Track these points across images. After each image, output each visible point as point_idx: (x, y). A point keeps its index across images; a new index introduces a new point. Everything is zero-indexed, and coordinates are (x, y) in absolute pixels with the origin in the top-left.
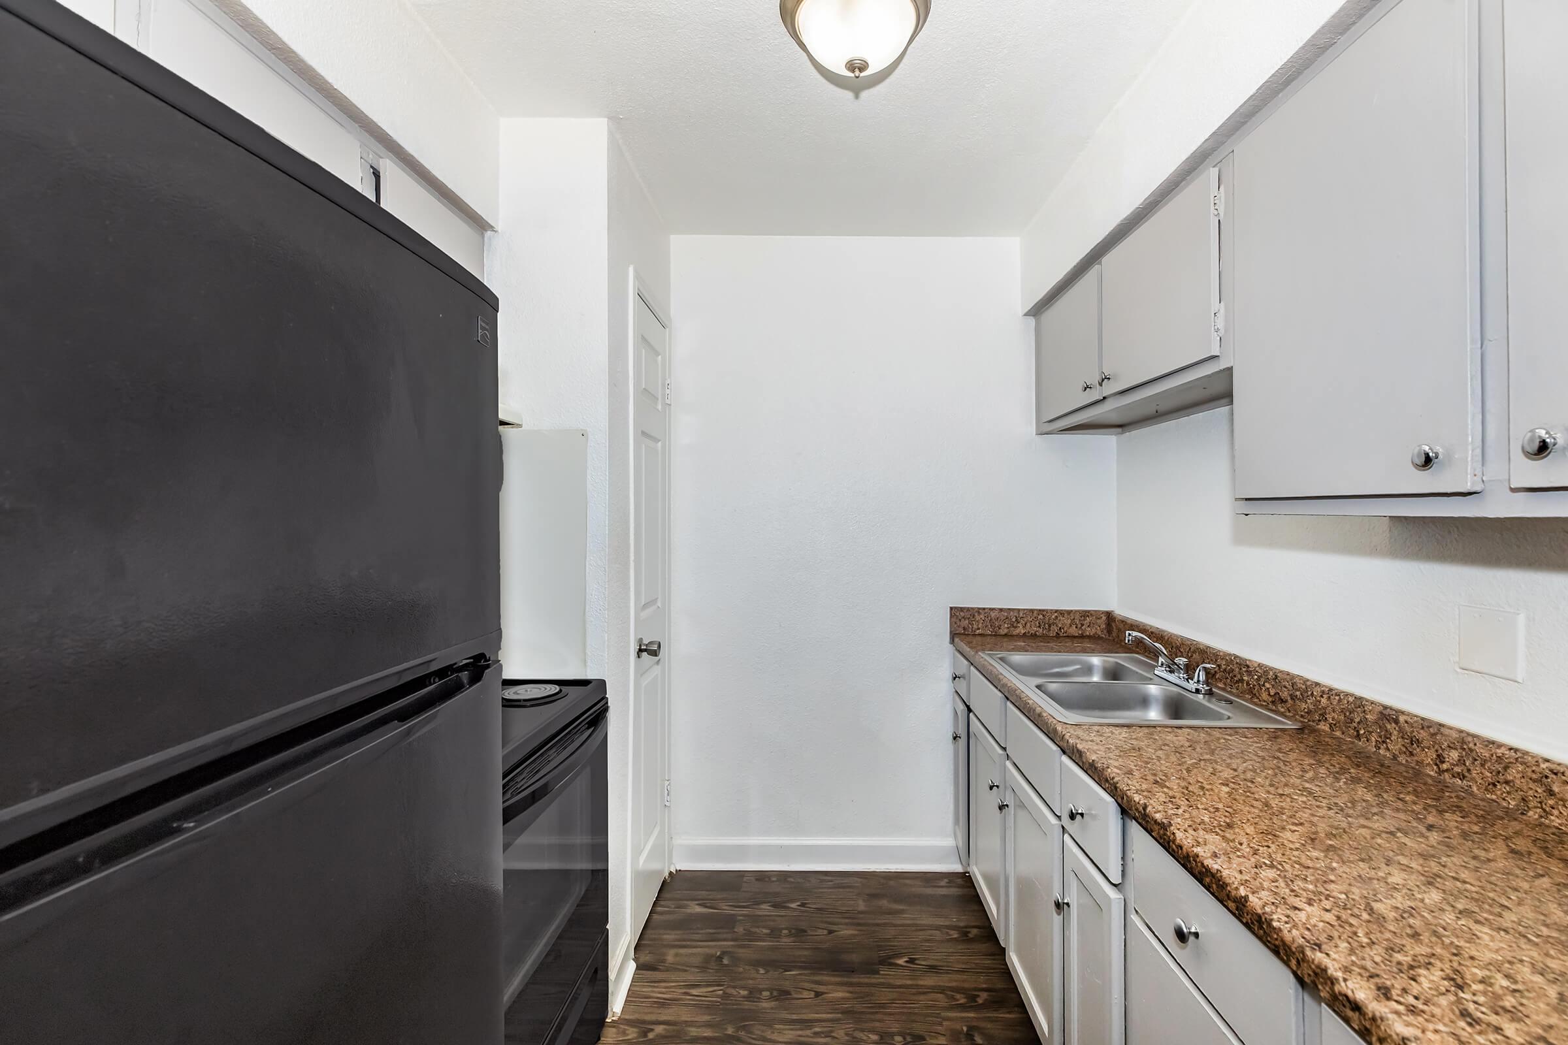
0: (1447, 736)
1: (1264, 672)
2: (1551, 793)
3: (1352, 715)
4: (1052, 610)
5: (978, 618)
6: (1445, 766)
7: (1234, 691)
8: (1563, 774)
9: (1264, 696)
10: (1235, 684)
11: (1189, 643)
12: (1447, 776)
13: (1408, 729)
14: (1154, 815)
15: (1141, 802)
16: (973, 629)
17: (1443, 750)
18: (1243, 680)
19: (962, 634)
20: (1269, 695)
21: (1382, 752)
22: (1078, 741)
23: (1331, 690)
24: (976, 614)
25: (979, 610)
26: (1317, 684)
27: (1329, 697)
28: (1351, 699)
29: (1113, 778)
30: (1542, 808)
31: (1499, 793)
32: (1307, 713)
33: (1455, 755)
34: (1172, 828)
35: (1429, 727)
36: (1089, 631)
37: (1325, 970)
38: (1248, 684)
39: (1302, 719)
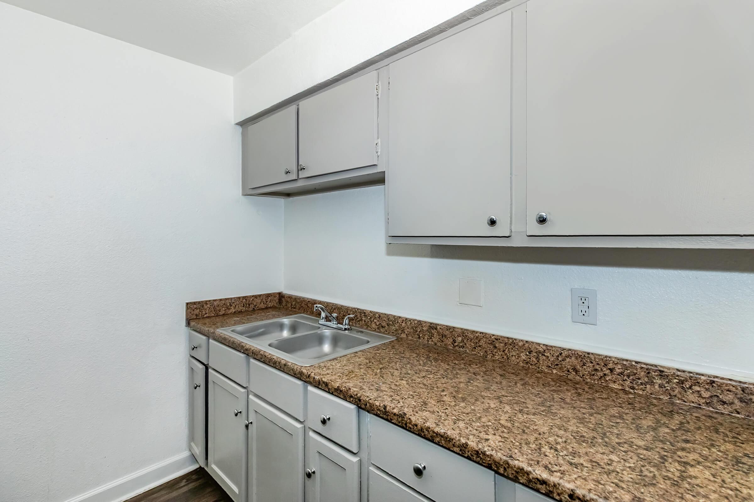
0: (457, 332)
1: (374, 315)
2: (495, 347)
3: (417, 329)
4: (250, 296)
5: (205, 307)
6: (456, 344)
7: (358, 325)
8: (499, 339)
9: (374, 326)
10: (358, 322)
11: (331, 305)
12: (457, 348)
13: (441, 331)
14: (392, 411)
15: (381, 405)
16: (203, 314)
17: (455, 338)
18: (362, 320)
19: (195, 319)
20: (376, 325)
21: (430, 342)
22: (322, 377)
23: (406, 319)
24: (205, 305)
25: (206, 302)
26: (400, 317)
27: (406, 322)
28: (416, 322)
29: (357, 395)
30: (492, 353)
31: (477, 351)
32: (395, 331)
33: (460, 339)
34: (407, 416)
35: (450, 329)
36: (270, 305)
37: (523, 469)
38: (365, 321)
39: (393, 334)
